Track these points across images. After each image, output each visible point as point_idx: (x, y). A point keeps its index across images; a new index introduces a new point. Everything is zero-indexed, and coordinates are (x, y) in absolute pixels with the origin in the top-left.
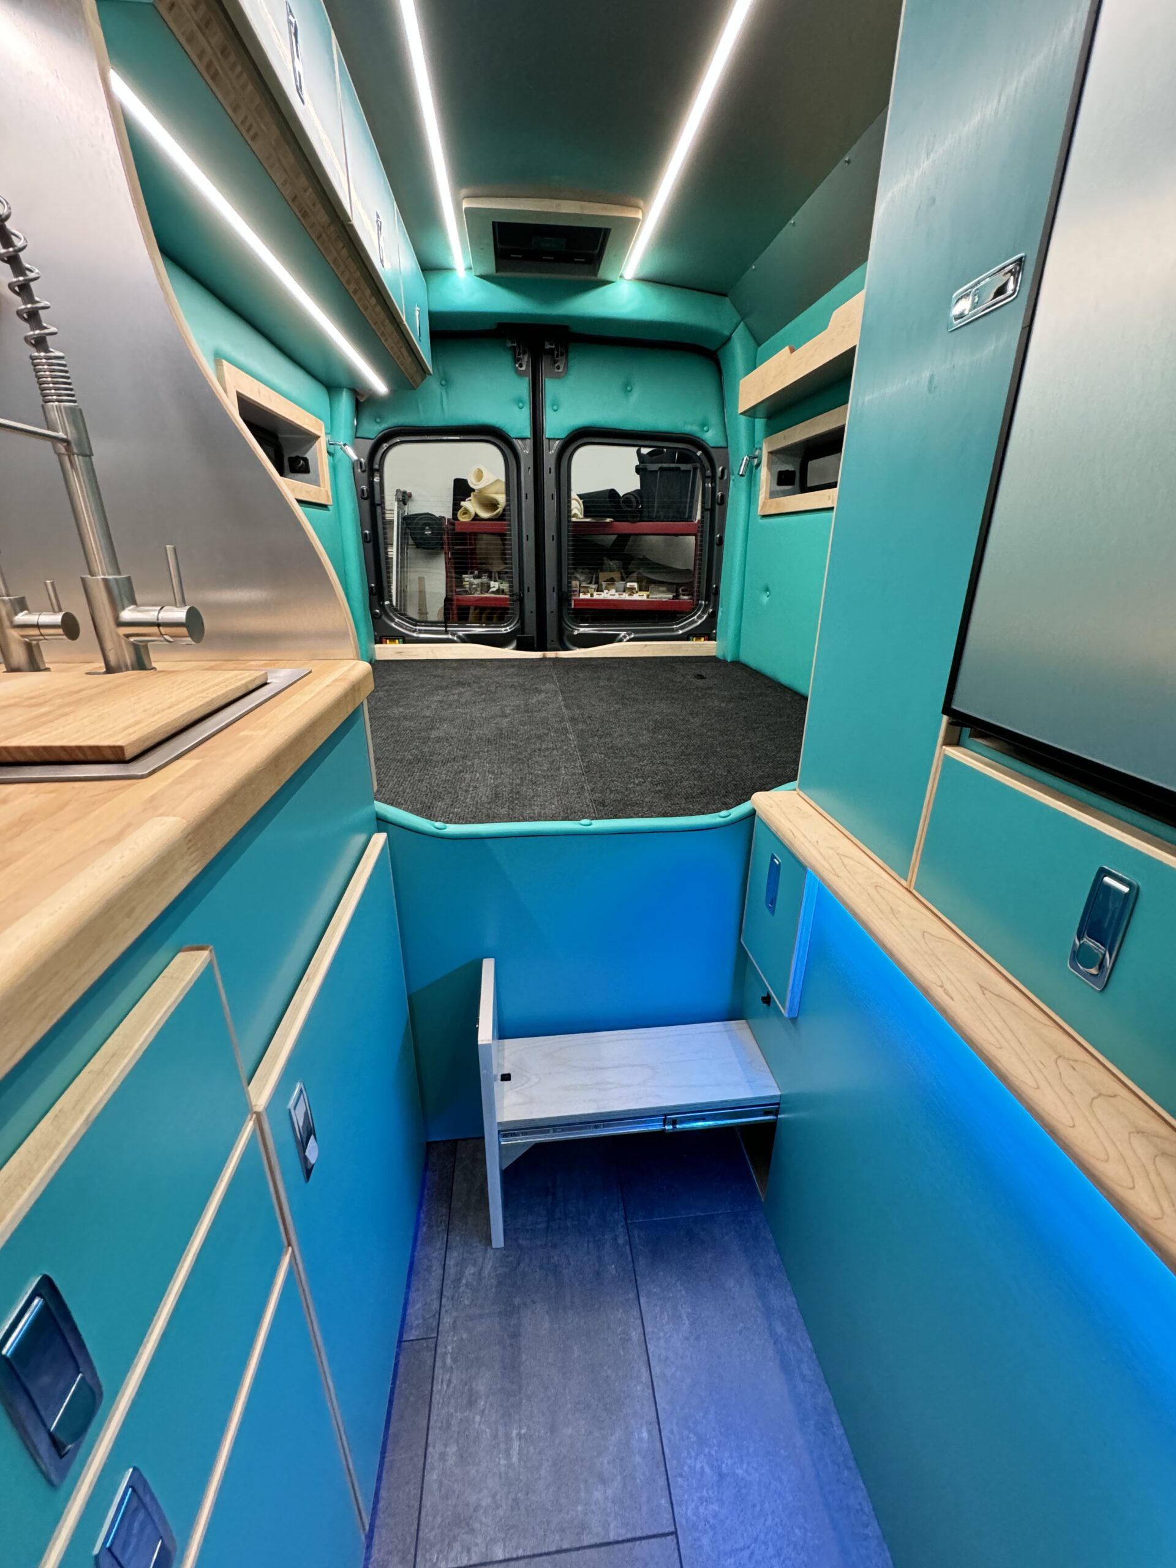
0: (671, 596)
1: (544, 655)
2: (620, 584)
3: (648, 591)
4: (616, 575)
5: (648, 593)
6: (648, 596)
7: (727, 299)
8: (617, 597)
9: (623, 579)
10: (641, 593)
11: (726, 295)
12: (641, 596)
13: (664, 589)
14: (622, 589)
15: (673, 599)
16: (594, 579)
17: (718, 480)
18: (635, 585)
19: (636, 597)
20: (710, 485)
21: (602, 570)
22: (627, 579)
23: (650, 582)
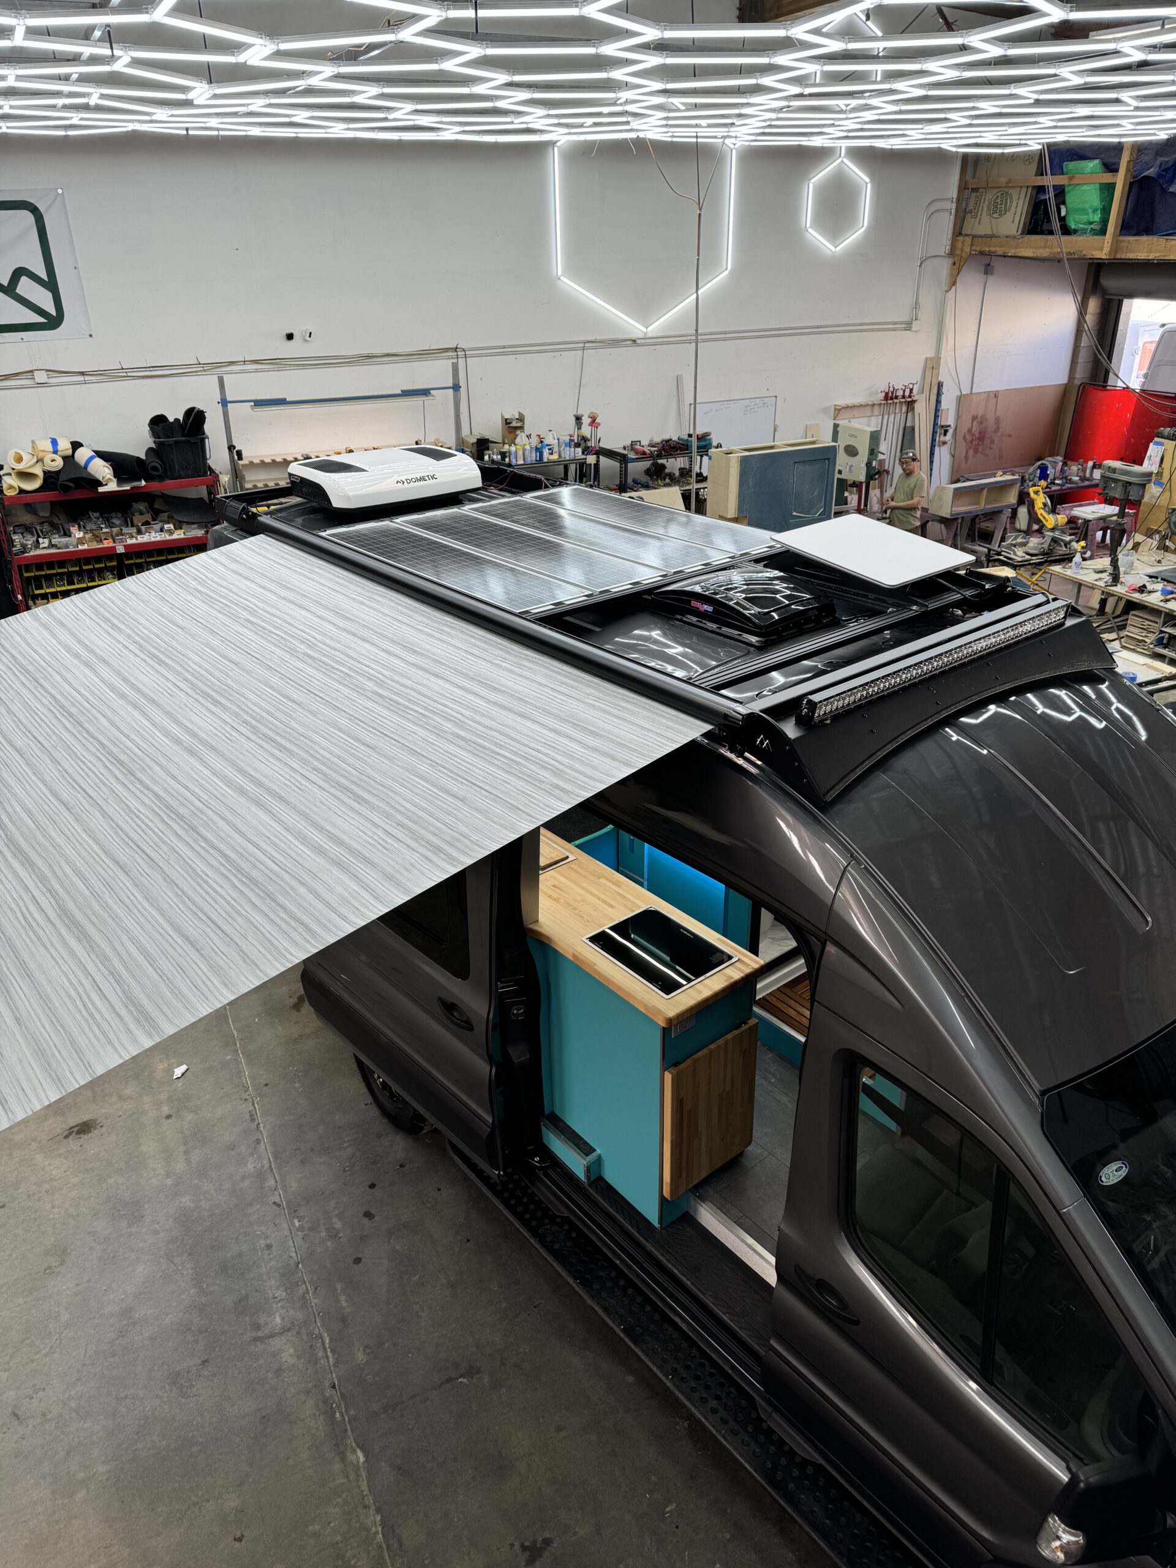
0: (203, 532)
2: (158, 527)
3: (181, 529)
4: (148, 517)
5: (183, 531)
8: (158, 539)
9: (156, 519)
10: (177, 532)
12: (178, 535)
13: (196, 526)
14: (160, 529)
16: (130, 523)
18: (171, 526)
19: (175, 536)
21: (134, 514)
22: (159, 519)
23: (181, 522)
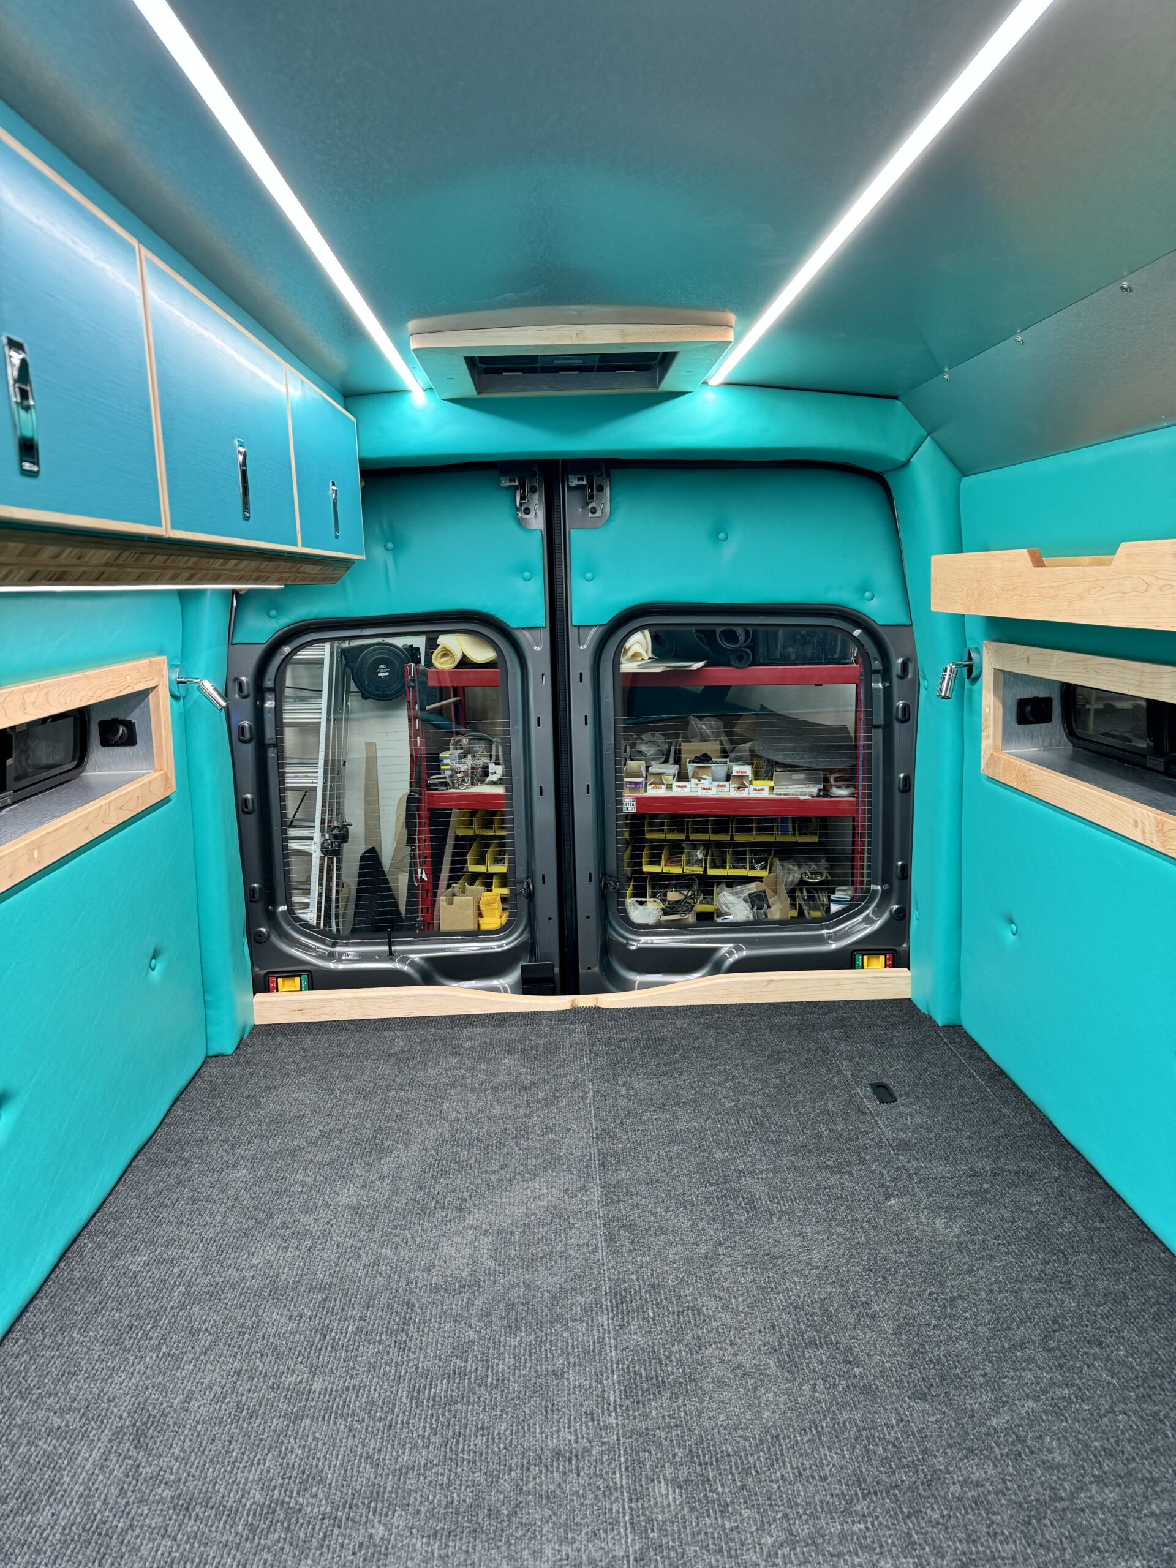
0: (814, 790)
1: (573, 1002)
2: (720, 769)
3: (771, 781)
4: (711, 747)
5: (772, 783)
6: (772, 789)
7: (898, 403)
8: (714, 793)
9: (725, 754)
10: (758, 784)
11: (896, 398)
12: (760, 790)
13: (802, 776)
14: (723, 775)
15: (818, 796)
16: (672, 756)
17: (895, 680)
18: (748, 770)
19: (749, 793)
20: (880, 685)
21: (687, 740)
22: (733, 755)
23: (774, 765)
